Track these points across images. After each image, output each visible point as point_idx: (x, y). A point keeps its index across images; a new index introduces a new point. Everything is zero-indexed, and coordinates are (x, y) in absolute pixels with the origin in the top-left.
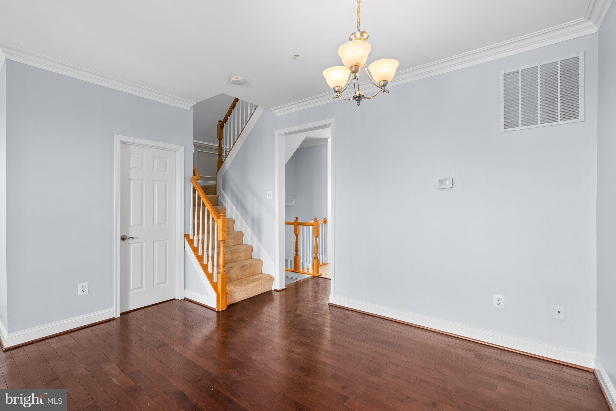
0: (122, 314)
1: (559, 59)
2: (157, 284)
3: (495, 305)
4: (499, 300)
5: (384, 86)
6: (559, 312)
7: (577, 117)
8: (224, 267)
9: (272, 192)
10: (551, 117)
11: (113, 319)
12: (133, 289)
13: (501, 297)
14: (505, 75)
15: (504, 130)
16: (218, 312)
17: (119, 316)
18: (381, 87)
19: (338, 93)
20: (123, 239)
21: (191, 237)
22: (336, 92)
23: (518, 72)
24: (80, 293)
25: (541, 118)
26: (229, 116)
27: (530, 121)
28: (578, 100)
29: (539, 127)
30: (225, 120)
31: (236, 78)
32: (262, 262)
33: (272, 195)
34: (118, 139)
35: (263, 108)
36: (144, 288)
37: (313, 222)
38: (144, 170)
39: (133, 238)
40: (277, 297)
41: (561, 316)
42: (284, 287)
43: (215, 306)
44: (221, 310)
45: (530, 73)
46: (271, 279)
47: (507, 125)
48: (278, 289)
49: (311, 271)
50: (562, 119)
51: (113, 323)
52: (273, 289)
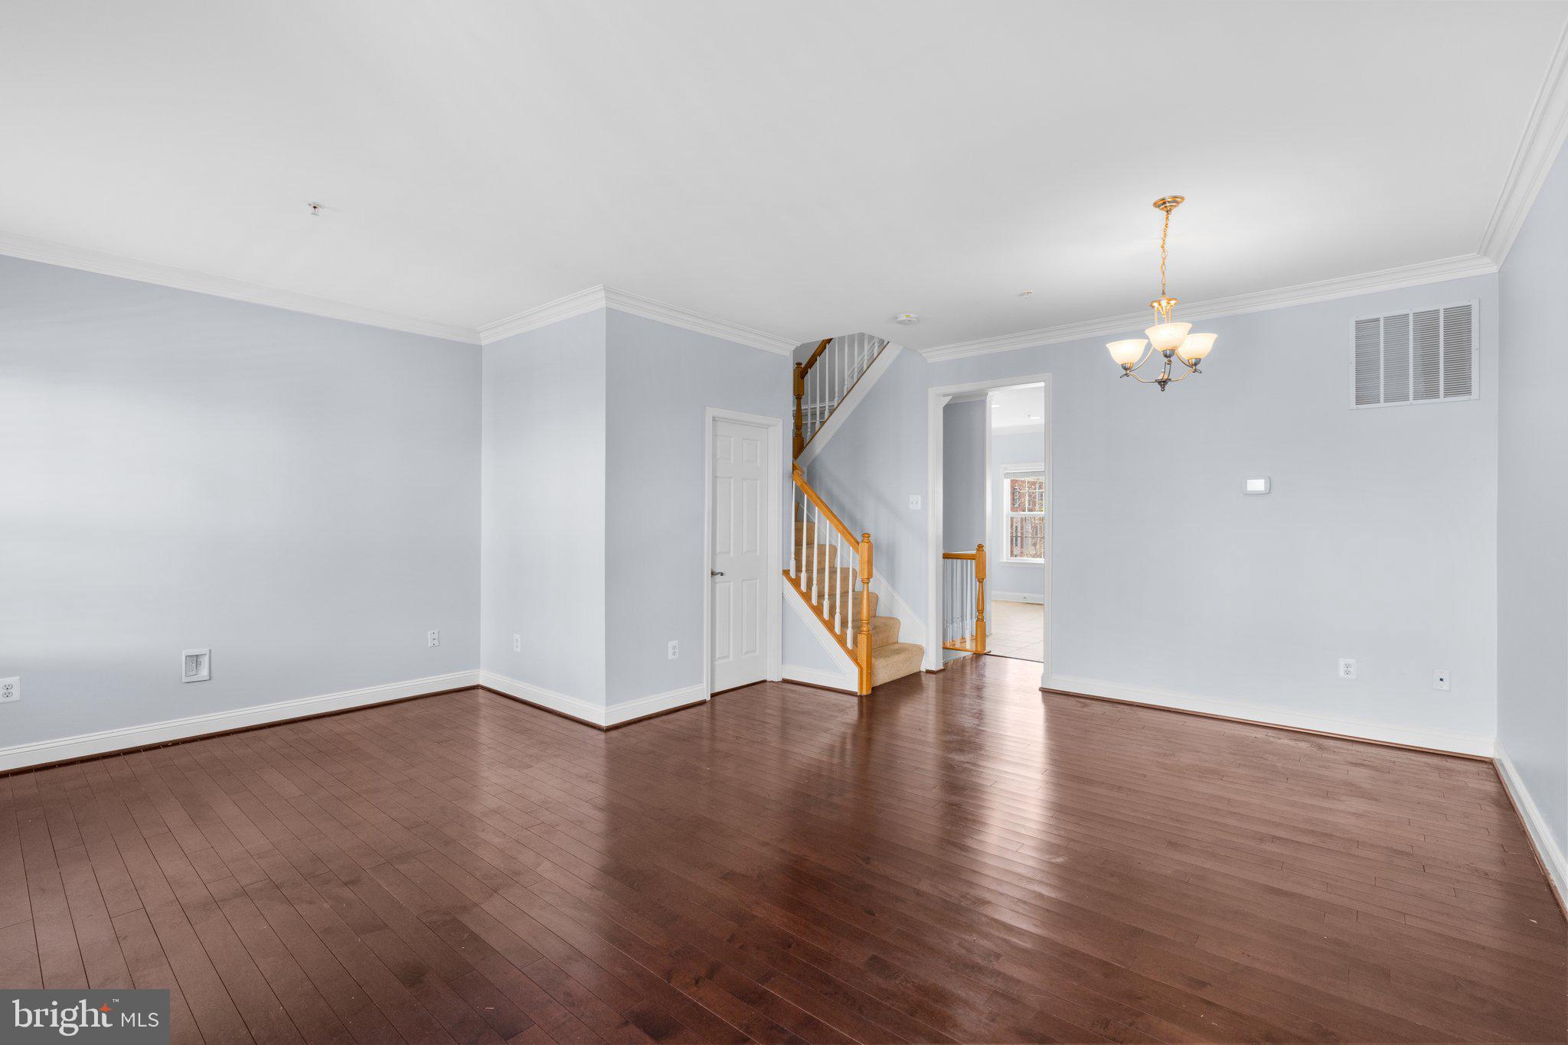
0: (713, 695)
1: (1441, 307)
2: (747, 653)
3: (1342, 673)
4: (1347, 666)
5: (1195, 364)
6: (1441, 680)
7: (1468, 392)
8: (868, 624)
9: (920, 498)
10: (1430, 392)
11: (702, 703)
12: (719, 658)
13: (1352, 661)
14: (1357, 323)
15: (1355, 407)
16: (861, 697)
17: (708, 698)
18: (1191, 366)
19: (1128, 372)
20: (713, 574)
21: (793, 575)
22: (1126, 369)
23: (1377, 320)
24: (671, 656)
25: (1415, 392)
26: (820, 354)
27: (1397, 395)
28: (1470, 369)
29: (1411, 404)
30: (812, 362)
31: (908, 316)
32: (900, 623)
33: (919, 503)
34: (711, 412)
35: (902, 347)
36: (731, 658)
37: (974, 552)
38: (732, 462)
39: (722, 574)
40: (931, 685)
41: (1445, 685)
42: (942, 667)
43: (855, 688)
44: (864, 693)
45: (1397, 323)
46: (919, 651)
47: (1360, 400)
48: (933, 668)
49: (968, 646)
50: (1446, 395)
51: (703, 708)
52: (923, 669)
